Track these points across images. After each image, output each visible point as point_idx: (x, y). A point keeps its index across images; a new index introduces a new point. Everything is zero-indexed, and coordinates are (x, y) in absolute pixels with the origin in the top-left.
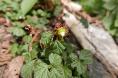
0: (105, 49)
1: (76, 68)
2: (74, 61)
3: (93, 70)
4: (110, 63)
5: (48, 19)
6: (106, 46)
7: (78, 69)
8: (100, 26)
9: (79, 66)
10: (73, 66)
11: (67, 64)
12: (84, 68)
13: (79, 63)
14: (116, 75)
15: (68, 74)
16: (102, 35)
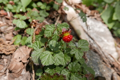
0: (102, 41)
1: (74, 55)
2: (73, 49)
3: (90, 59)
4: (106, 54)
5: (47, 11)
6: (103, 38)
7: (76, 55)
8: (99, 19)
9: (77, 53)
10: (72, 53)
11: (67, 52)
12: (81, 55)
13: (77, 51)
14: (110, 64)
15: (67, 60)
16: (100, 28)
